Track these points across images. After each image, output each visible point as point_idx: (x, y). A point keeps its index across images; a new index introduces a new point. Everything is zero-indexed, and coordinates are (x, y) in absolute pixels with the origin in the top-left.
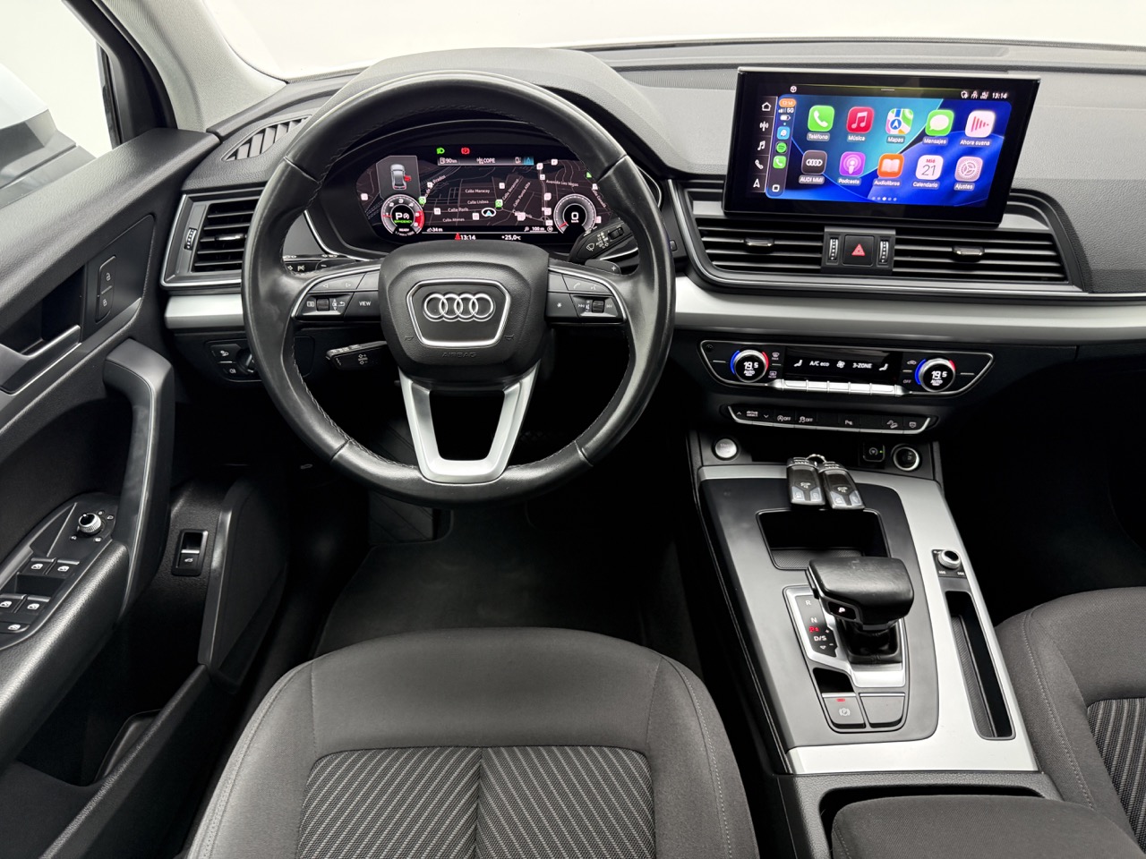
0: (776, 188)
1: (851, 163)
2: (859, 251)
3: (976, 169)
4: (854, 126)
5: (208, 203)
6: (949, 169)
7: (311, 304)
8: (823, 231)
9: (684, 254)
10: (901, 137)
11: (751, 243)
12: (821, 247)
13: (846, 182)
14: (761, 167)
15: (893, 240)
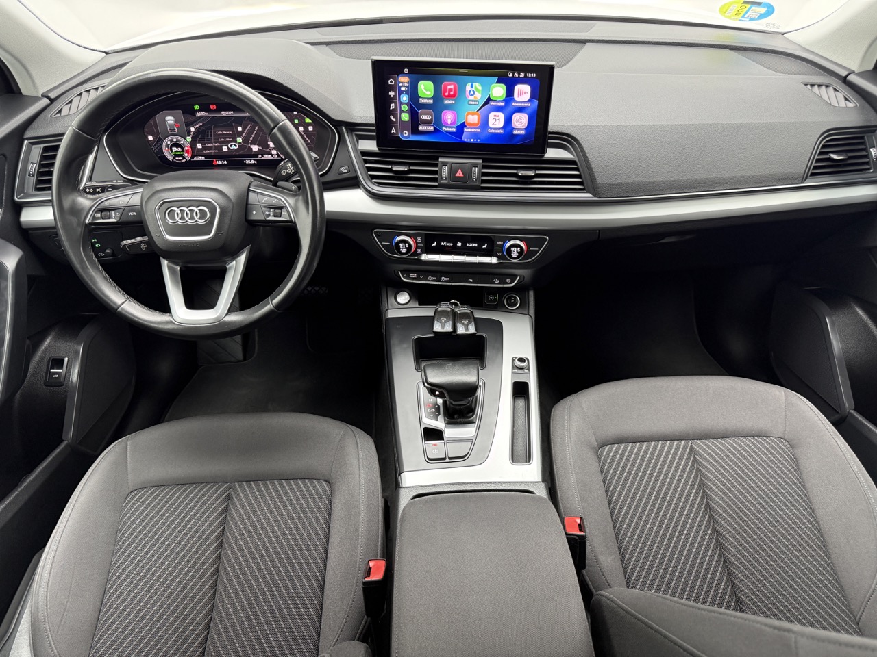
0: (406, 133)
1: (448, 117)
2: (460, 174)
3: (524, 121)
4: (447, 94)
5: (42, 146)
6: (508, 121)
7: (98, 215)
8: (438, 160)
9: (355, 175)
10: (478, 101)
11: (396, 168)
12: (437, 171)
13: (447, 129)
14: (394, 120)
15: (480, 166)
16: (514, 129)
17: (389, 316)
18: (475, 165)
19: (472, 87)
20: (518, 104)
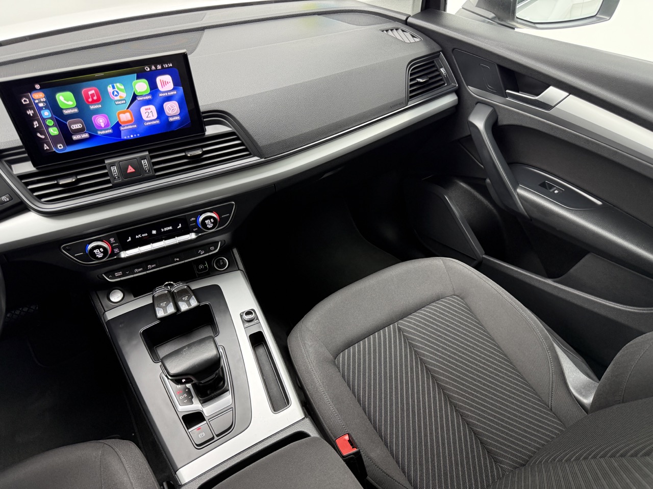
0: (60, 147)
1: (100, 121)
2: (131, 170)
3: (176, 108)
4: (90, 100)
6: (161, 111)
8: (104, 163)
9: (19, 201)
10: (125, 100)
11: (62, 182)
12: (107, 173)
13: (103, 132)
14: (43, 137)
15: (148, 157)
16: (168, 117)
17: (109, 319)
18: (143, 158)
19: (114, 87)
20: (164, 95)
